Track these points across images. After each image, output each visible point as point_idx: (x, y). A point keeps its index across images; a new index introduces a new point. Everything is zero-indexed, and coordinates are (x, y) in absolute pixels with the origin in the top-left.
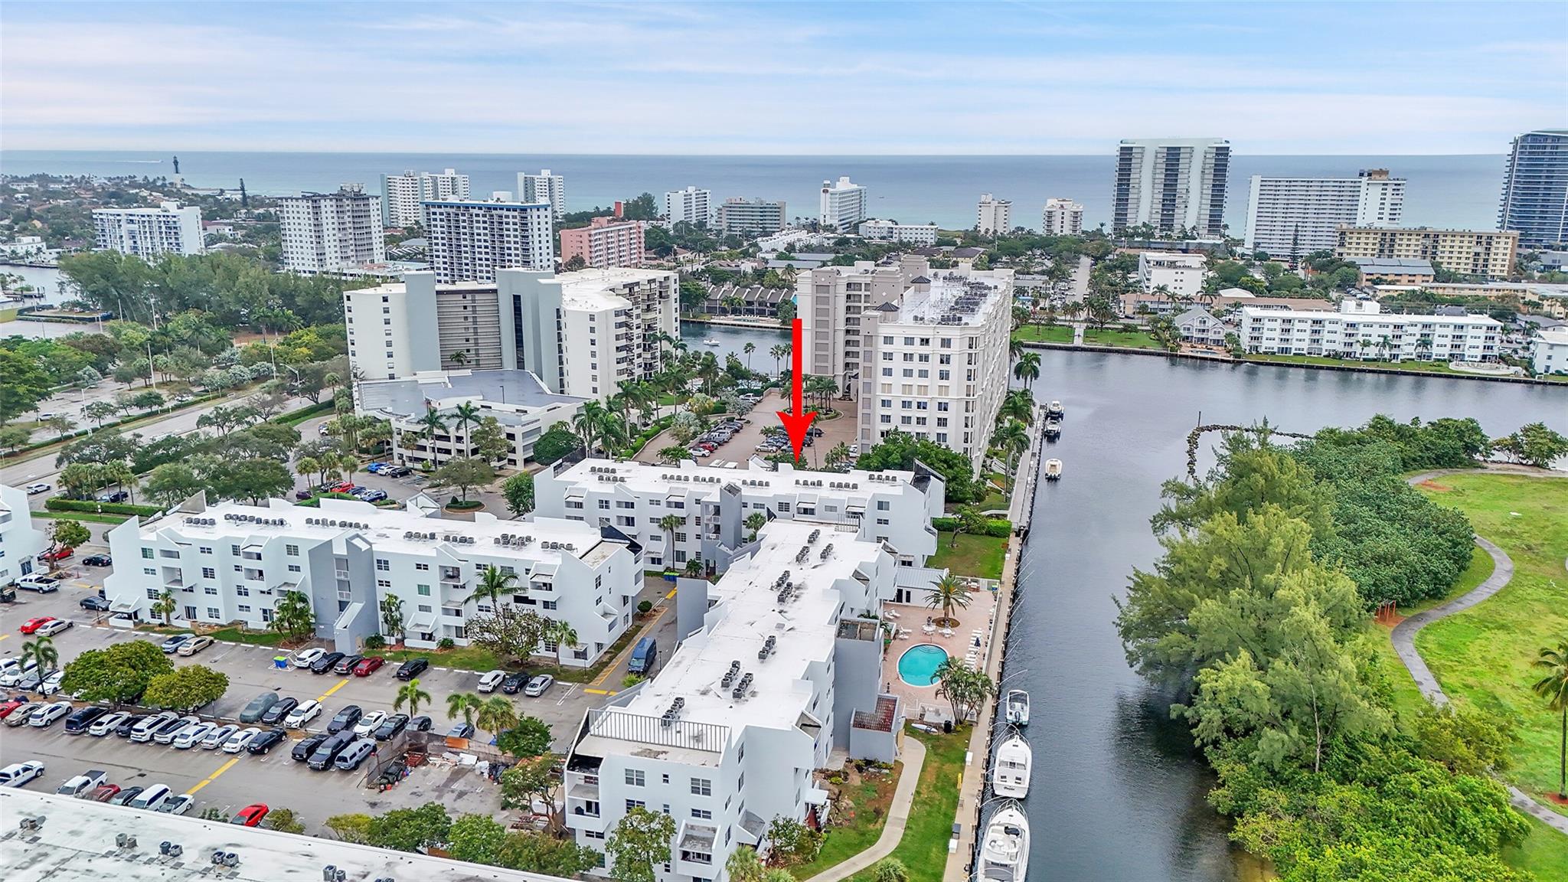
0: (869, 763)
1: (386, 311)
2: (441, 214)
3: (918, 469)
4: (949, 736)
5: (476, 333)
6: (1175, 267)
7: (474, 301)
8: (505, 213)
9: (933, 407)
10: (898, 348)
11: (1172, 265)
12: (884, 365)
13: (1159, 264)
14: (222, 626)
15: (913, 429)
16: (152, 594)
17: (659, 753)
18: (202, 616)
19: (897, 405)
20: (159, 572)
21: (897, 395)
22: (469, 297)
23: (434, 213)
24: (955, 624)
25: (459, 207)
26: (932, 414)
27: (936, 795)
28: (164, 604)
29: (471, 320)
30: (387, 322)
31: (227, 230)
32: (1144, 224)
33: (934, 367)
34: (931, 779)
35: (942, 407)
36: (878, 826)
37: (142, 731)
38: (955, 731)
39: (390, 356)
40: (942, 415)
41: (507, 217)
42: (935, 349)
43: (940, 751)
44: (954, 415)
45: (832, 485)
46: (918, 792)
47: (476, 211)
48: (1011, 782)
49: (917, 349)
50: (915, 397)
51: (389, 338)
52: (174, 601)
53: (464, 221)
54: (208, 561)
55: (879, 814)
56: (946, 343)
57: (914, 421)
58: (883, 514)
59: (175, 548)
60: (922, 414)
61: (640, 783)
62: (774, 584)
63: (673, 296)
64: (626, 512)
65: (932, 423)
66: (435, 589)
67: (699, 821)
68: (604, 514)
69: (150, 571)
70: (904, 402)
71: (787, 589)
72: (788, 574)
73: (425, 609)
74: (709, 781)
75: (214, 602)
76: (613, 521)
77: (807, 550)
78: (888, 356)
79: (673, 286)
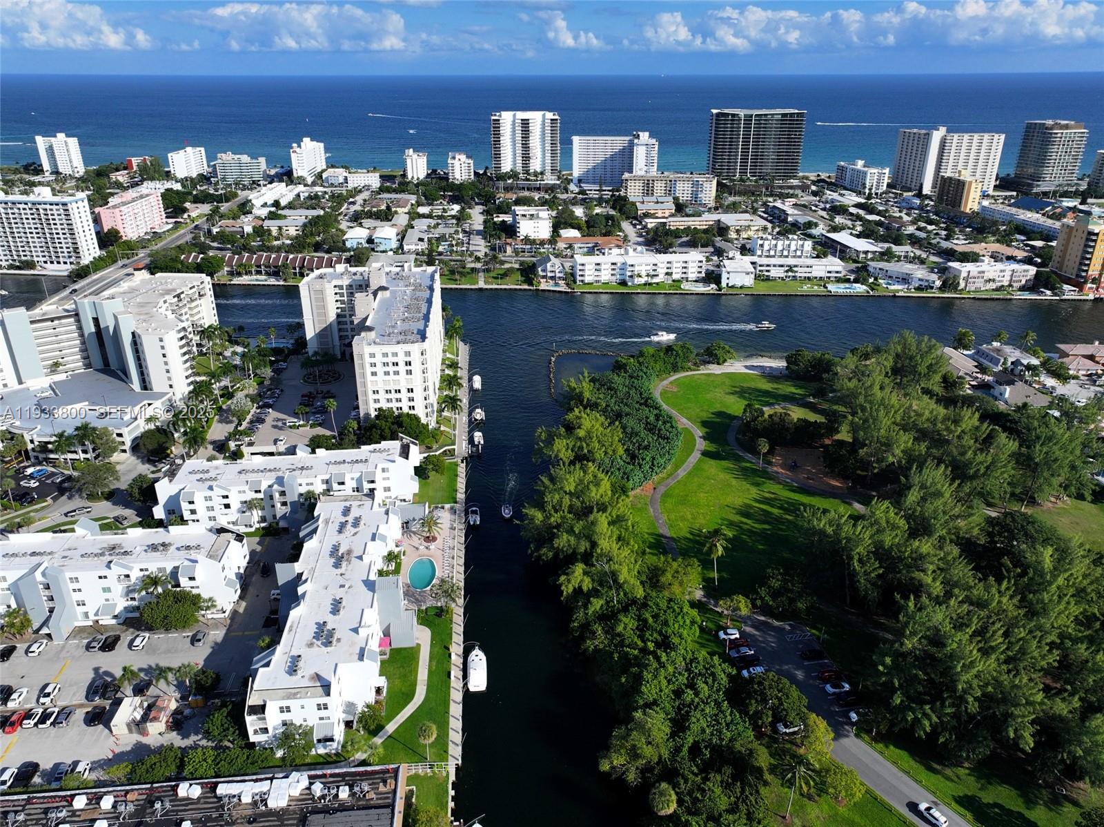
3: (402, 440)
6: (533, 218)
9: (404, 391)
10: (379, 359)
12: (372, 370)
13: (524, 216)
15: (394, 405)
17: (296, 694)
19: (382, 392)
21: (381, 388)
22: (56, 321)
24: (434, 538)
26: (404, 395)
32: (512, 170)
33: (402, 368)
35: (410, 391)
36: (414, 687)
40: (411, 395)
41: (51, 210)
42: (401, 359)
45: (352, 460)
46: (430, 661)
49: (391, 359)
50: (392, 387)
55: (413, 680)
56: (407, 354)
57: (394, 401)
58: (385, 475)
60: (398, 396)
61: (289, 712)
62: (331, 553)
63: (208, 294)
64: (224, 501)
65: (405, 400)
66: (115, 589)
67: (324, 722)
68: (209, 504)
70: (387, 390)
71: (338, 554)
72: (338, 544)
73: (109, 600)
74: (326, 704)
76: (216, 508)
77: (346, 523)
78: (373, 365)
79: (207, 286)
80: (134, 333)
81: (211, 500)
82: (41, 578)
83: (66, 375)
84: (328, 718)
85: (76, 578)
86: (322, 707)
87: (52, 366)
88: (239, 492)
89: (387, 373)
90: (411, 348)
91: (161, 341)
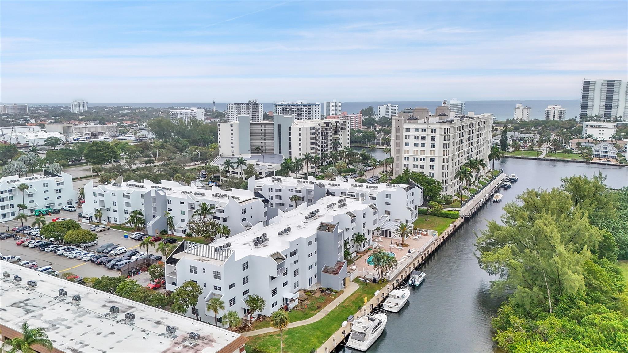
0: (328, 289)
1: (232, 130)
2: (281, 108)
3: (411, 183)
4: (374, 284)
5: (265, 140)
6: (600, 128)
7: (265, 127)
8: (303, 107)
9: (427, 160)
10: (412, 133)
11: (599, 127)
12: (405, 141)
13: (592, 126)
14: (118, 224)
15: (418, 170)
16: (96, 210)
17: (206, 260)
18: (112, 221)
19: (411, 159)
20: (98, 202)
21: (411, 155)
22: (263, 126)
23: (278, 108)
24: (407, 245)
25: (287, 106)
26: (427, 163)
27: (352, 305)
28: (99, 214)
29: (263, 135)
30: (232, 134)
32: (596, 116)
33: (428, 142)
34: (353, 299)
35: (432, 160)
36: (315, 312)
37: (60, 250)
38: (378, 283)
39: (232, 147)
40: (432, 164)
41: (303, 109)
42: (428, 134)
43: (366, 289)
44: (438, 164)
45: (367, 187)
46: (343, 303)
47: (293, 107)
48: (393, 305)
49: (420, 134)
50: (419, 156)
51: (232, 141)
52: (102, 213)
53: (288, 111)
54: (115, 199)
55: (319, 308)
56: (433, 131)
57: (419, 167)
58: (388, 200)
59: (103, 193)
60: (422, 163)
61: (195, 272)
62: (309, 213)
63: (347, 129)
64: (279, 194)
65: (427, 168)
66: (186, 212)
67: (217, 292)
68: (271, 194)
69: (95, 202)
70: (414, 158)
71: (313, 215)
72: (318, 211)
73: (183, 220)
74: (220, 273)
75: (116, 215)
76: (274, 197)
77: (334, 204)
78: (408, 137)
79: (347, 125)
80: (290, 128)
81: (272, 191)
82: (153, 194)
83: (260, 154)
84: (220, 289)
85: (171, 201)
86: (217, 275)
87: (256, 150)
88: (289, 190)
89: (416, 145)
90: (437, 127)
91: (300, 130)
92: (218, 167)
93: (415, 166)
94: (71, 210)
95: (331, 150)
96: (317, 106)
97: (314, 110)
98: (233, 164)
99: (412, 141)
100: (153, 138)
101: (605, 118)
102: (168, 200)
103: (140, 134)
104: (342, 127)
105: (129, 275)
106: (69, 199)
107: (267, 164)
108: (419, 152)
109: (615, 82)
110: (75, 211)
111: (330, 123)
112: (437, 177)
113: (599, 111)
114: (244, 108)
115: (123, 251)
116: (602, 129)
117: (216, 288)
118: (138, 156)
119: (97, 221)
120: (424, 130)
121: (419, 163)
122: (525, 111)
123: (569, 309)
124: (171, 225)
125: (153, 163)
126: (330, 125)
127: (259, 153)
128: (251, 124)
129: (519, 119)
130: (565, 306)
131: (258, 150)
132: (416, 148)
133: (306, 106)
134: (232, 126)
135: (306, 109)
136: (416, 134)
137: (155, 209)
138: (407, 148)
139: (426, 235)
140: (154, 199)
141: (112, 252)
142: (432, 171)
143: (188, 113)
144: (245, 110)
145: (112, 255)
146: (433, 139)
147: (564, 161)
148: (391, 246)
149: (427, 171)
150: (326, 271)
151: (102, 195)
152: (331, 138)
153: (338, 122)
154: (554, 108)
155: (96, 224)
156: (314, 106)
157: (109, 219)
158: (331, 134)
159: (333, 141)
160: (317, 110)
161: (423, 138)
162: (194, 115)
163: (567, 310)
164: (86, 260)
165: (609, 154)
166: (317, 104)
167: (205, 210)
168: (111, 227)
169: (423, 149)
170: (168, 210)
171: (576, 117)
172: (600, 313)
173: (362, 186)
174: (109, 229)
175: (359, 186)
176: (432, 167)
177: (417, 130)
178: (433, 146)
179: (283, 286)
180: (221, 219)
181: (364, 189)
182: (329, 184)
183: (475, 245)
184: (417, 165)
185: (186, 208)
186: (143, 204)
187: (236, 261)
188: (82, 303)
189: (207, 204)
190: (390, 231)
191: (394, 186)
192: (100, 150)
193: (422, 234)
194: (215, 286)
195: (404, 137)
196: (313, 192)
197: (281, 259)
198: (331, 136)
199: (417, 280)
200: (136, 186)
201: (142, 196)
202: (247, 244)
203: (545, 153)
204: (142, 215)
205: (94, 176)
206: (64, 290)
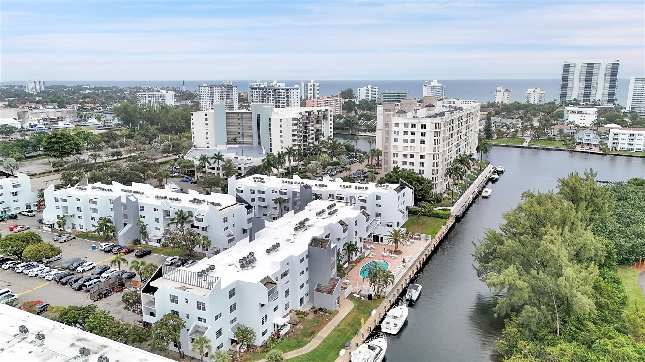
0: (321, 309)
1: (206, 120)
2: (257, 92)
3: (402, 183)
4: (370, 302)
5: (243, 130)
6: (581, 114)
7: (242, 116)
8: (281, 91)
9: (417, 157)
10: (401, 129)
11: (580, 112)
13: (573, 112)
14: (84, 232)
15: (408, 167)
16: (59, 217)
17: (188, 288)
18: (78, 228)
19: (400, 155)
20: (61, 208)
21: (400, 151)
22: (240, 115)
23: (254, 92)
24: (400, 253)
25: (263, 89)
26: (417, 160)
27: (348, 328)
28: (62, 221)
29: (241, 124)
30: (207, 124)
31: (188, 103)
32: (575, 99)
33: (418, 138)
34: (349, 320)
35: (422, 157)
36: (309, 339)
37: (18, 268)
38: (374, 299)
39: (207, 138)
40: (422, 161)
41: (281, 93)
42: (418, 130)
43: (361, 308)
44: (428, 161)
45: (356, 187)
46: (338, 326)
47: (270, 91)
48: (391, 325)
50: (409, 152)
51: (207, 131)
52: (65, 221)
53: (265, 95)
54: (79, 204)
55: (313, 333)
57: (408, 163)
58: (378, 202)
59: (66, 198)
60: (412, 160)
61: (177, 302)
62: (298, 223)
63: (330, 118)
64: (262, 196)
65: (417, 165)
66: (161, 220)
67: (201, 324)
68: (253, 196)
69: (57, 207)
70: (404, 154)
71: (302, 225)
72: (307, 220)
73: (158, 229)
74: (205, 304)
75: (82, 222)
76: (256, 200)
77: (323, 211)
78: (397, 133)
79: (330, 114)
80: (270, 119)
81: (254, 193)
82: (124, 201)
83: (238, 146)
84: (204, 321)
85: (143, 207)
86: (201, 306)
87: (233, 141)
88: (273, 192)
89: (406, 141)
90: (427, 122)
91: (281, 121)
92: (193, 161)
93: (405, 163)
94: (30, 215)
95: (313, 140)
96: (295, 90)
97: (292, 94)
98: (209, 160)
99: (401, 137)
100: (119, 124)
101: (583, 102)
102: (141, 207)
103: (104, 119)
104: (324, 116)
105: (100, 297)
106: (28, 202)
107: (246, 158)
108: (409, 148)
109: (595, 65)
110: (34, 216)
111: (312, 111)
112: (428, 175)
113: (578, 94)
114: (217, 91)
115: (91, 267)
116: (583, 115)
117: (200, 319)
118: (103, 146)
119: (60, 229)
120: (414, 126)
121: (409, 160)
122: (506, 94)
123: (578, 331)
124: (145, 234)
125: (121, 155)
126: (312, 113)
127: (236, 144)
128: (227, 113)
129: (500, 103)
130: (573, 328)
131: (234, 141)
132: (405, 144)
133: (284, 90)
134: (206, 115)
135: (284, 93)
136: (406, 129)
137: (126, 216)
138: (396, 144)
139: (419, 239)
140: (125, 206)
141: (79, 268)
142: (421, 168)
143: (157, 96)
144: (219, 93)
145: (79, 272)
146: (423, 134)
147: (547, 149)
148: (384, 253)
149: (416, 169)
150: (318, 290)
151: (65, 201)
152: (313, 128)
153: (320, 110)
154: (534, 91)
155: (59, 232)
156: (292, 90)
157: (74, 226)
158: (313, 124)
159: (315, 130)
160: (295, 94)
161: (413, 134)
162: (163, 98)
163: (575, 332)
164: (49, 279)
165: (592, 142)
166: (296, 88)
167: (183, 217)
168: (77, 236)
169: (413, 145)
170: (140, 217)
171: (555, 100)
172: (610, 338)
173: (351, 187)
174: (74, 238)
175: (347, 187)
176: (422, 164)
177: (406, 125)
178: (423, 142)
179: (274, 311)
180: (201, 229)
181: (353, 190)
182: (316, 185)
183: (473, 255)
184: (406, 162)
185: (160, 215)
186: (111, 209)
187: (222, 289)
188: (46, 341)
189: (184, 211)
190: (382, 236)
191: (384, 186)
192: (60, 142)
193: (415, 238)
194: (199, 318)
195: (393, 133)
196: (298, 195)
197: (272, 283)
198: (313, 126)
199: (414, 294)
200: (103, 189)
201: (111, 201)
202: (232, 264)
203: (528, 140)
204: (111, 223)
205: (54, 171)
206: (25, 327)
